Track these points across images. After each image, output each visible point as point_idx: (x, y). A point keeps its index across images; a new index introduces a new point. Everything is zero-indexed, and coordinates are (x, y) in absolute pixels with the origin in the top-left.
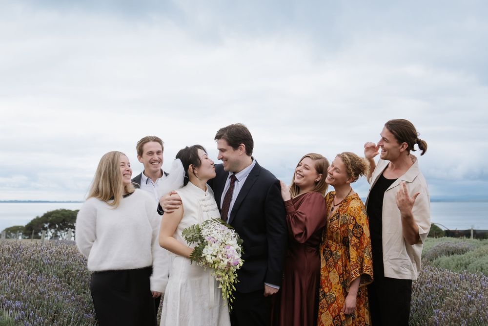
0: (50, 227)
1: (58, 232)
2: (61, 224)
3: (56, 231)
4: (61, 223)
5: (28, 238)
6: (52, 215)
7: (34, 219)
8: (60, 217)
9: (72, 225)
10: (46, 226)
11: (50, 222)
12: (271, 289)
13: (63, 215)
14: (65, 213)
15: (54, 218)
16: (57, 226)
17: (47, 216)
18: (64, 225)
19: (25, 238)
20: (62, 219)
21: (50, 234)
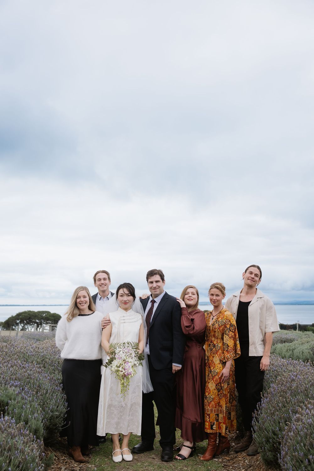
0: (21, 322)
1: (26, 326)
2: (28, 321)
3: (24, 325)
4: (28, 319)
5: (6, 330)
6: (22, 315)
7: (10, 317)
8: (27, 316)
9: (35, 321)
10: (18, 321)
11: (21, 319)
12: (176, 367)
13: (29, 314)
14: (31, 313)
15: (23, 316)
16: (25, 322)
17: (19, 315)
18: (30, 321)
19: (4, 330)
20: (28, 317)
21: (20, 327)
